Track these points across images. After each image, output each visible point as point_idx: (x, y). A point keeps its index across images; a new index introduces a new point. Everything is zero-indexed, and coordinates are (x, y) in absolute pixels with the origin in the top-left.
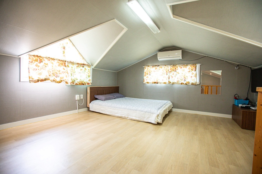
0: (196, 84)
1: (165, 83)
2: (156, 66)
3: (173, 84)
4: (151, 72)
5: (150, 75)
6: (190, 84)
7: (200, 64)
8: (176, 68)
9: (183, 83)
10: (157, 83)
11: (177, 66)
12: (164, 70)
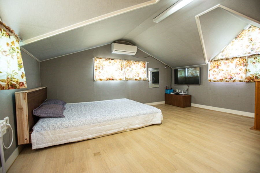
0: (146, 80)
1: (120, 79)
2: (110, 59)
3: (127, 80)
4: (103, 66)
5: (103, 69)
6: (142, 80)
7: (148, 62)
8: (131, 64)
9: (137, 79)
10: (113, 80)
11: (131, 61)
12: (119, 65)
